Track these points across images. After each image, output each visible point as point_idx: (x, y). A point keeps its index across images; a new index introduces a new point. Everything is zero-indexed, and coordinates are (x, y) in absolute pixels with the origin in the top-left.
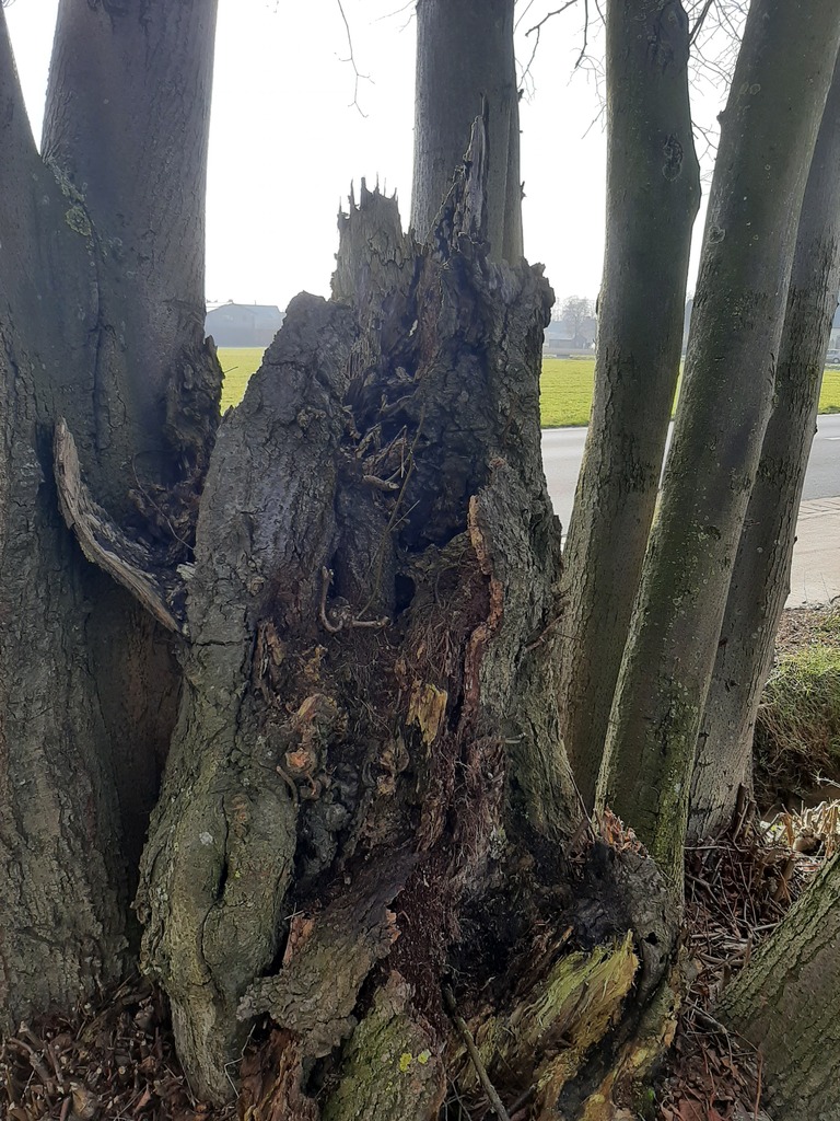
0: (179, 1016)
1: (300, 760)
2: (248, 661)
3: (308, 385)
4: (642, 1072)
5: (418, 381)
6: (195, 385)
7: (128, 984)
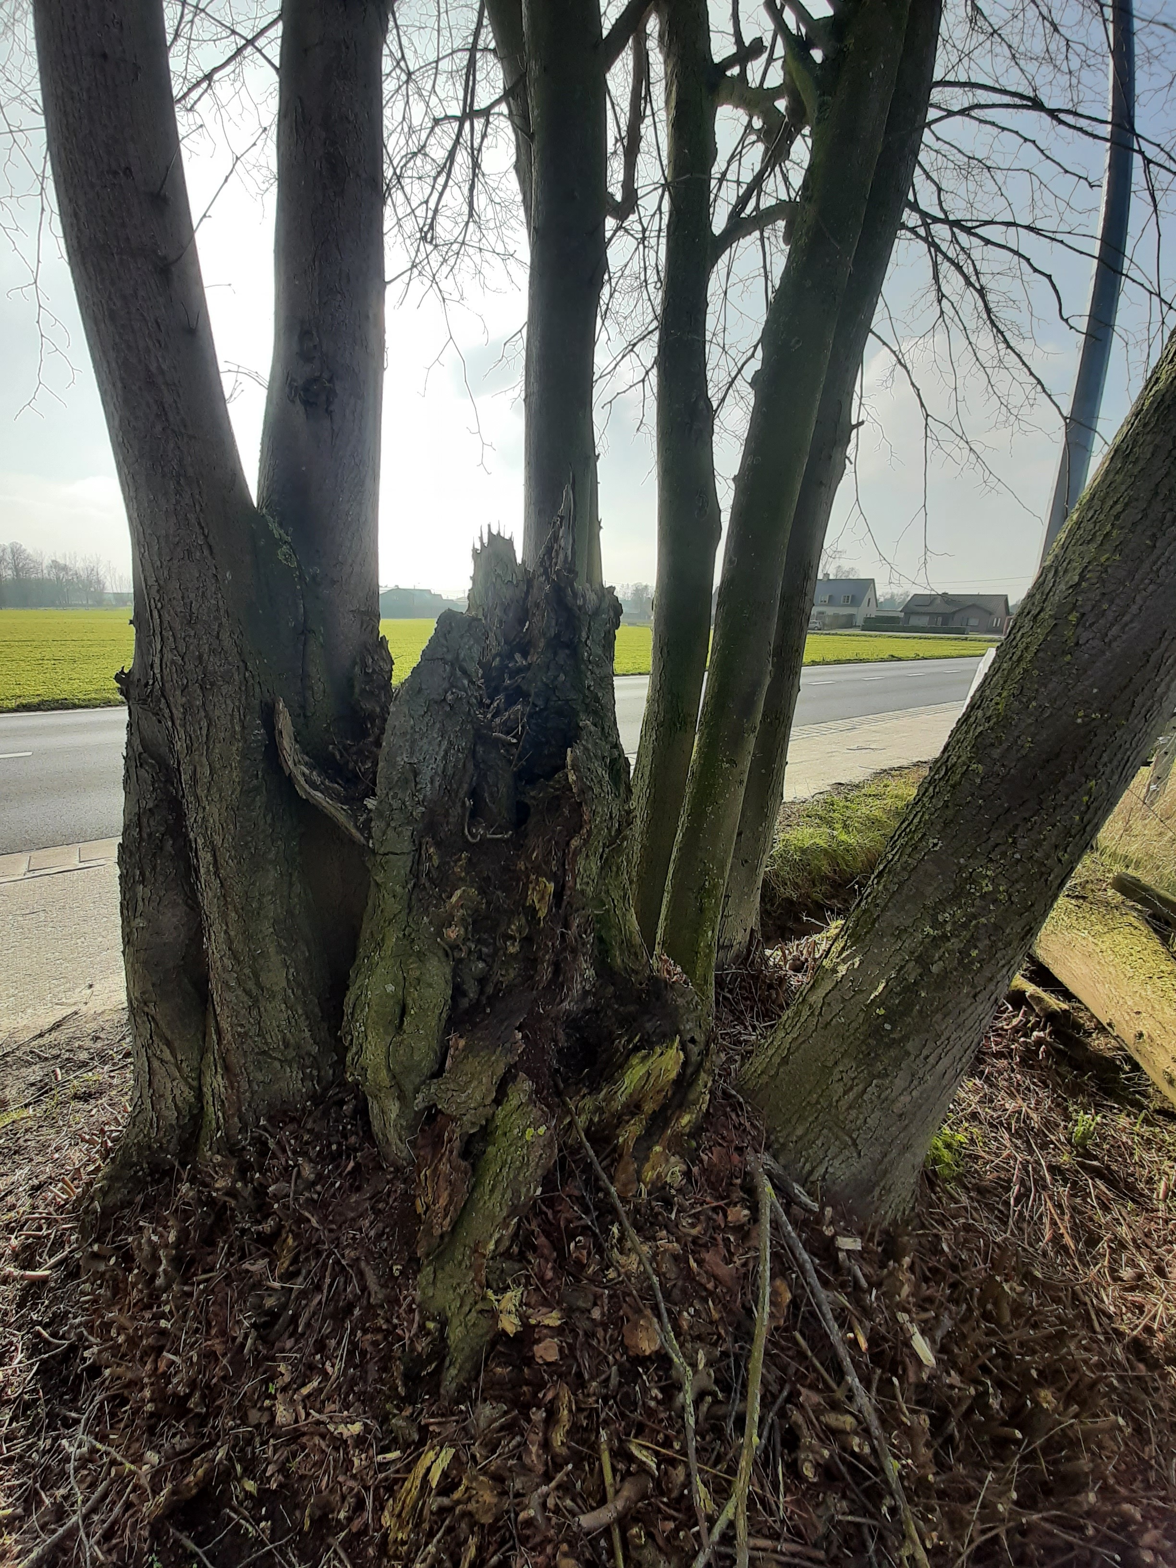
0: (374, 1107)
1: (453, 933)
2: (415, 865)
3: (453, 673)
4: (687, 1130)
5: (530, 664)
6: (374, 670)
7: (337, 1086)
